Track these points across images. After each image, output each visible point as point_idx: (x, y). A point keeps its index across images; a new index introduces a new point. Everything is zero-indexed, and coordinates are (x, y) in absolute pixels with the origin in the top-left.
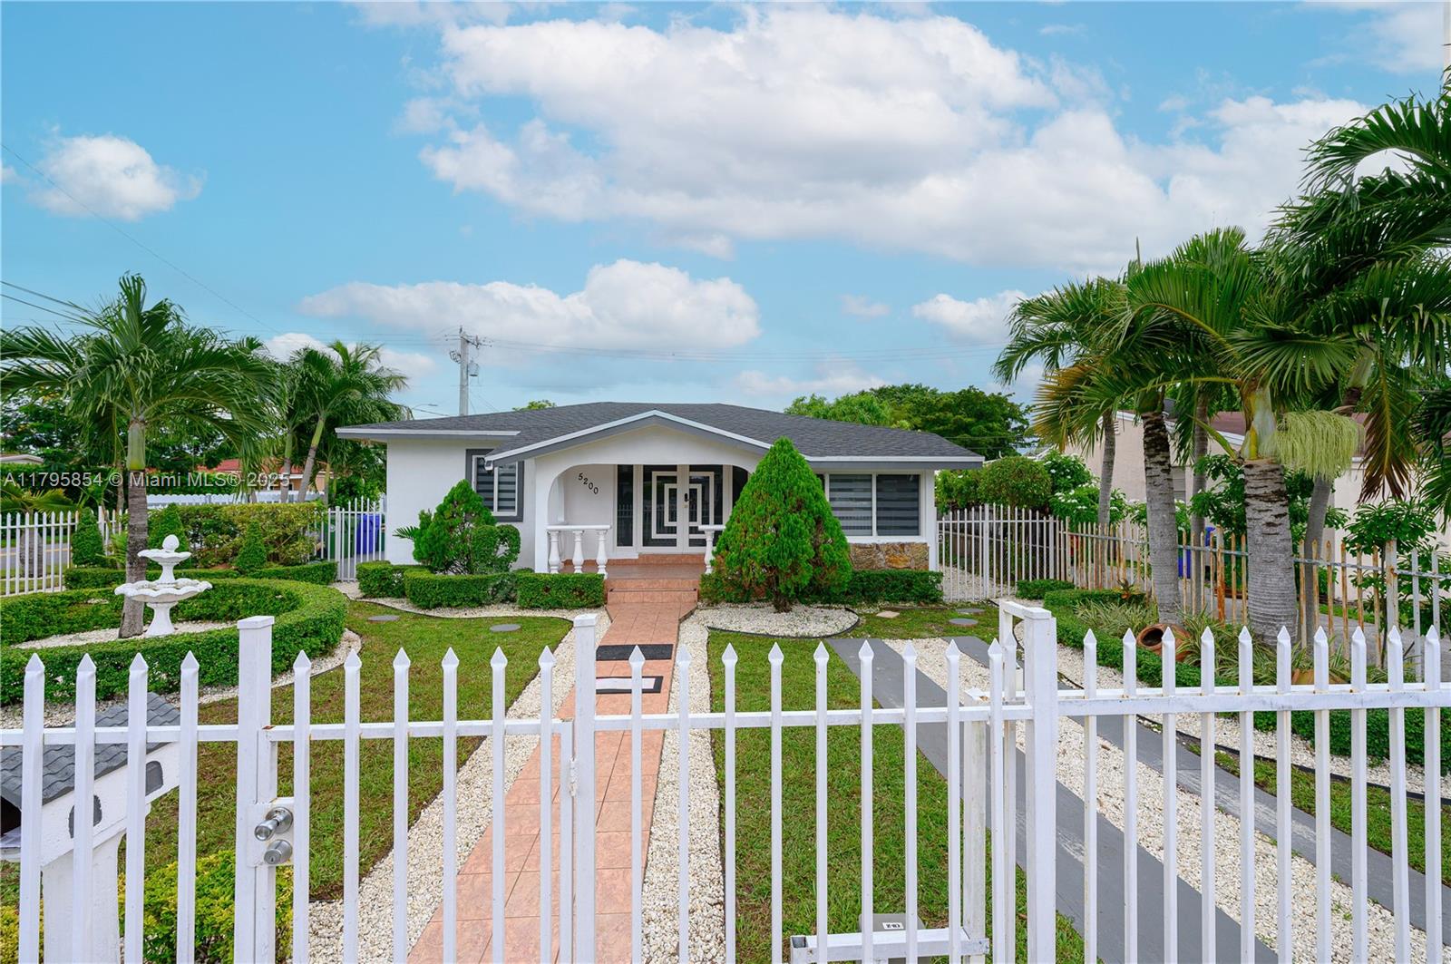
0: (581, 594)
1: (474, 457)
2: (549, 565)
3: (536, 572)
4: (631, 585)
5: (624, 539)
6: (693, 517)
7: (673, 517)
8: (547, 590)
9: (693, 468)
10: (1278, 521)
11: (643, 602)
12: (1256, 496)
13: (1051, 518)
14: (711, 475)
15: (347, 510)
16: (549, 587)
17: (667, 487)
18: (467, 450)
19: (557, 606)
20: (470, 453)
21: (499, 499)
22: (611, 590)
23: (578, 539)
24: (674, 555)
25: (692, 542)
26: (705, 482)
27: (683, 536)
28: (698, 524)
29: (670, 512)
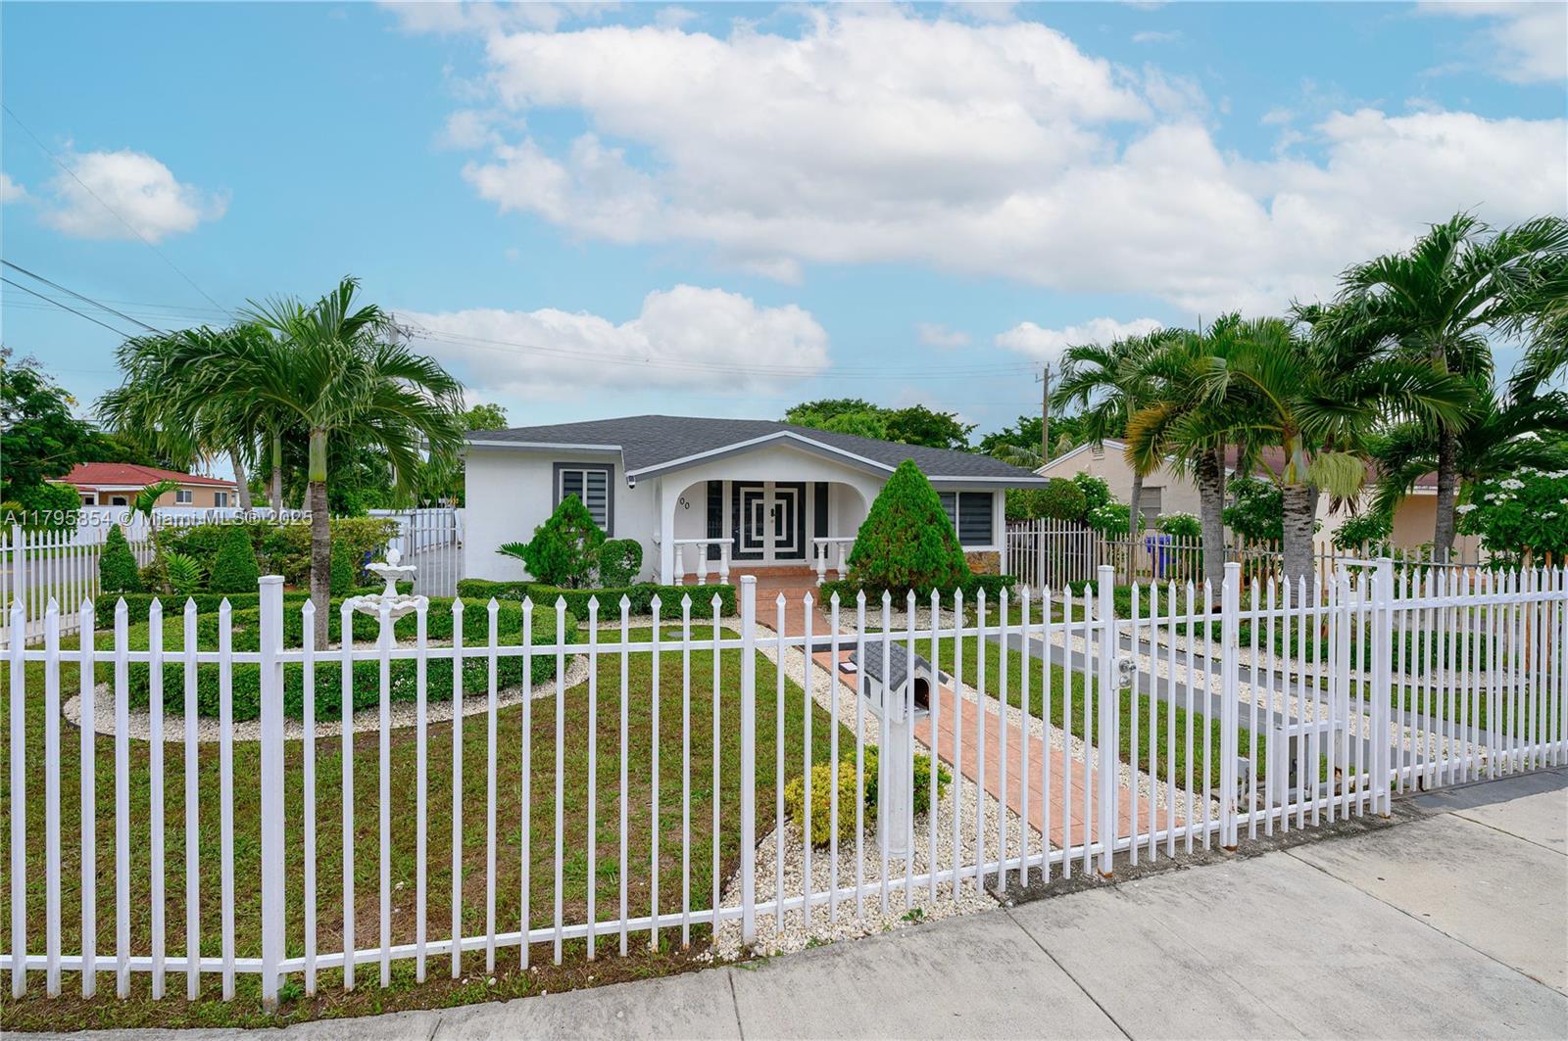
1: (561, 471)
2: (675, 579)
3: (663, 584)
5: (714, 553)
6: (778, 532)
7: (760, 532)
9: (779, 485)
10: (1306, 527)
12: (1293, 510)
13: (1089, 530)
14: (795, 491)
17: (755, 502)
18: (553, 464)
20: (557, 466)
23: (703, 552)
24: (761, 568)
25: (778, 556)
26: (789, 497)
27: (769, 549)
28: (783, 537)
29: (757, 527)
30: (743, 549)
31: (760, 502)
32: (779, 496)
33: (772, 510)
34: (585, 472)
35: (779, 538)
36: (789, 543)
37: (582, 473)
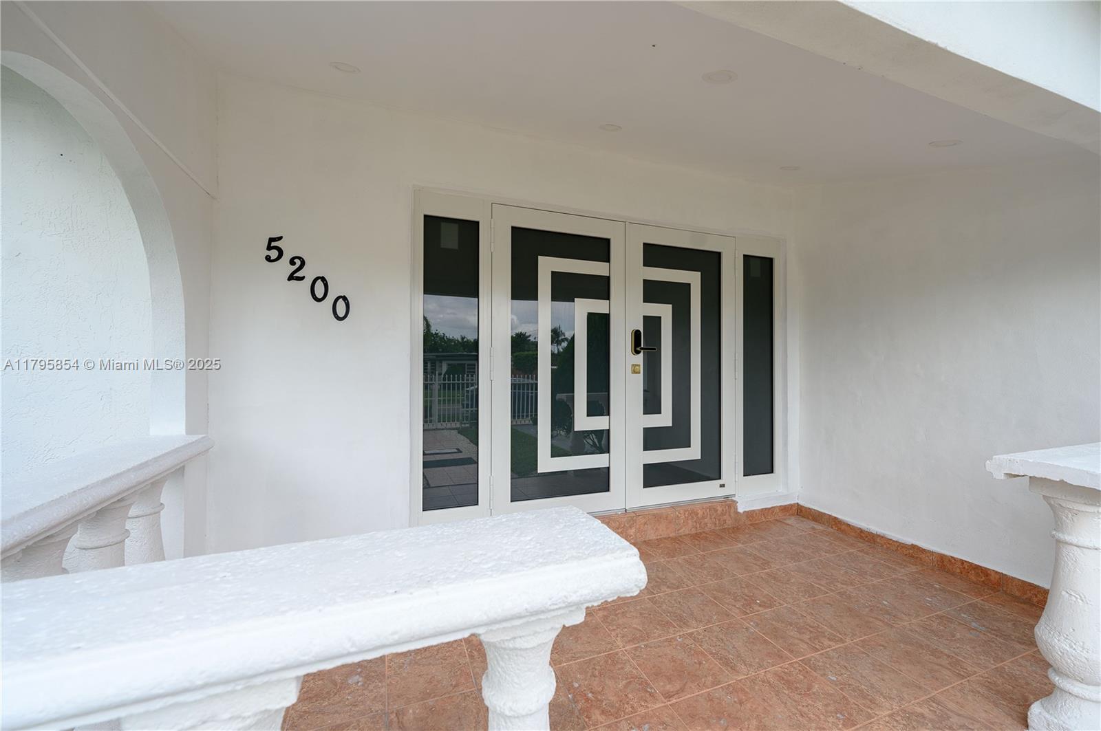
6: (652, 404)
14: (696, 279)
17: (581, 309)
25: (655, 476)
26: (676, 295)
27: (626, 457)
28: (664, 419)
29: (591, 388)
30: (547, 463)
31: (599, 306)
32: (653, 292)
33: (637, 334)
35: (653, 421)
36: (675, 436)
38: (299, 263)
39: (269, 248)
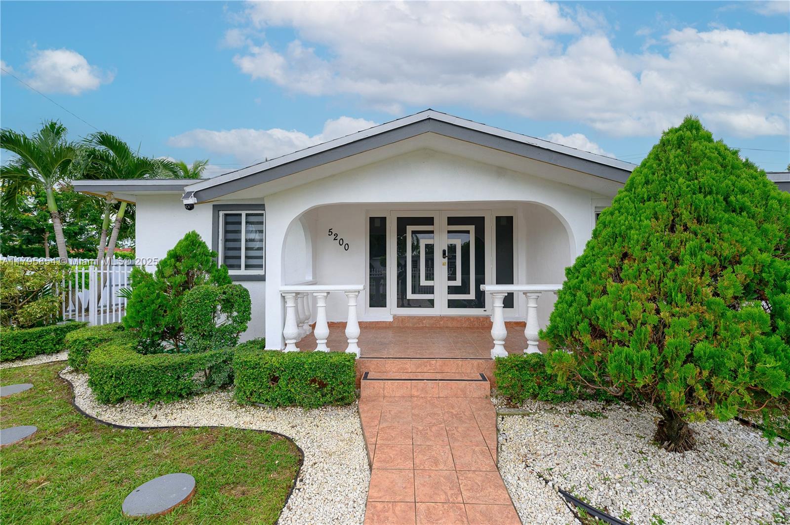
0: (323, 385)
1: (221, 213)
2: (284, 338)
3: (268, 348)
4: (392, 368)
5: (377, 299)
6: (452, 277)
7: (430, 276)
8: (275, 379)
9: (452, 222)
11: (412, 396)
14: (471, 228)
15: (99, 269)
16: (276, 375)
17: (423, 243)
18: (213, 205)
19: (287, 403)
20: (217, 208)
21: (247, 257)
22: (366, 378)
23: (321, 303)
24: (432, 318)
25: (452, 304)
26: (464, 236)
27: (441, 296)
28: (458, 282)
29: (427, 270)
30: (410, 296)
31: (429, 241)
32: (452, 234)
33: (444, 251)
34: (244, 213)
35: (453, 283)
36: (464, 289)
37: (241, 215)
38: (336, 235)
39: (329, 232)
